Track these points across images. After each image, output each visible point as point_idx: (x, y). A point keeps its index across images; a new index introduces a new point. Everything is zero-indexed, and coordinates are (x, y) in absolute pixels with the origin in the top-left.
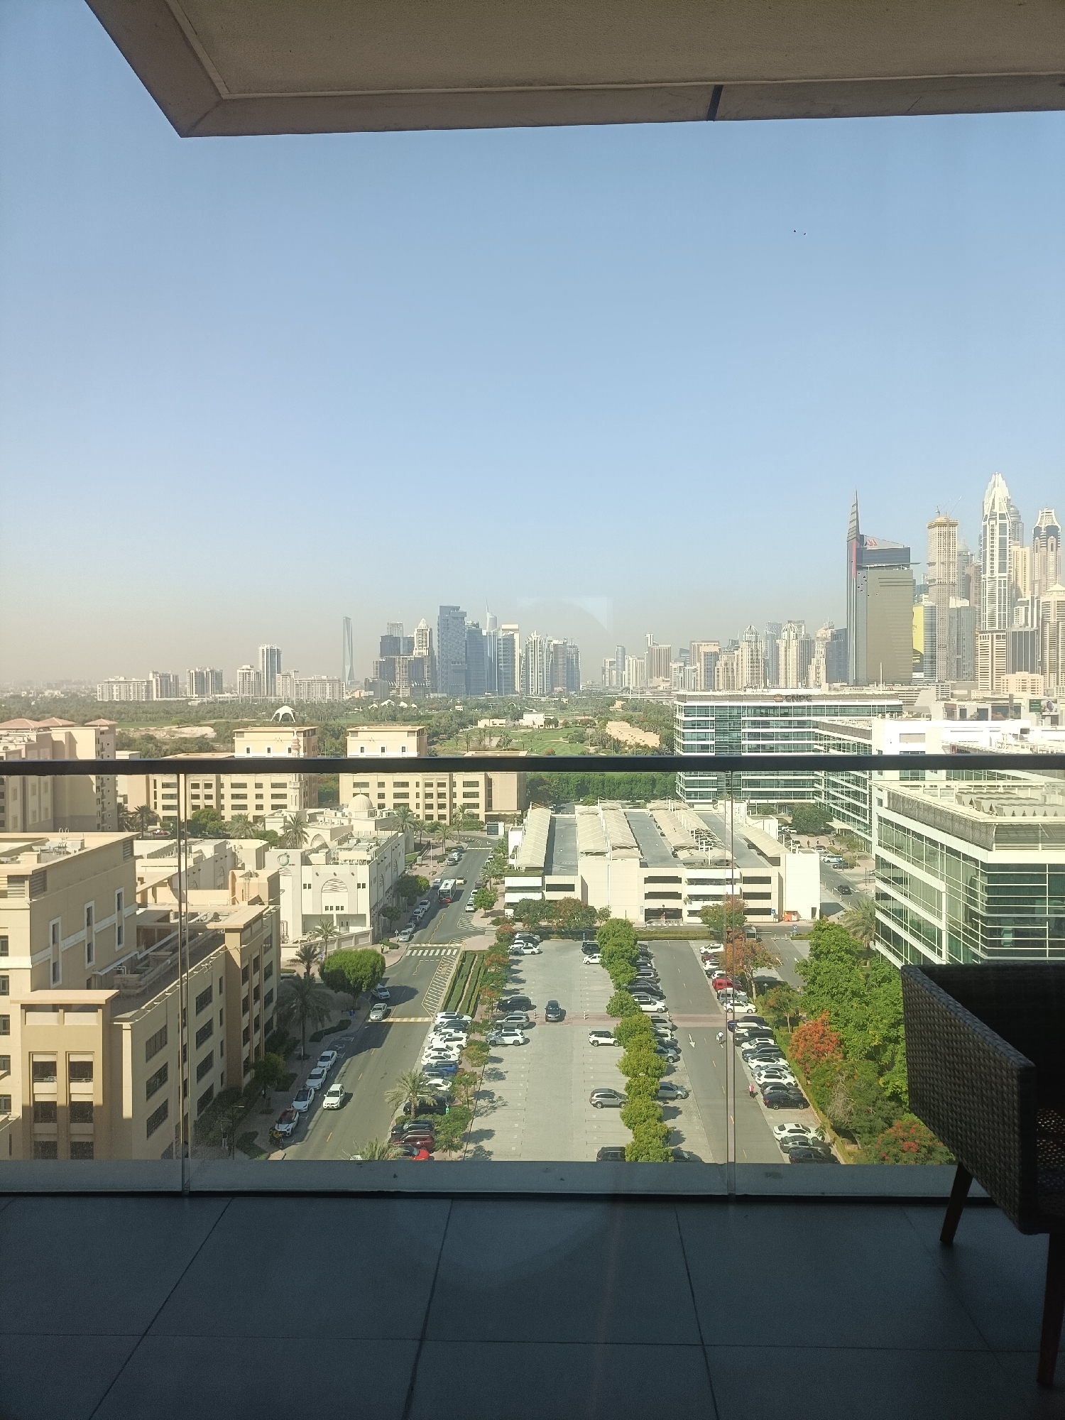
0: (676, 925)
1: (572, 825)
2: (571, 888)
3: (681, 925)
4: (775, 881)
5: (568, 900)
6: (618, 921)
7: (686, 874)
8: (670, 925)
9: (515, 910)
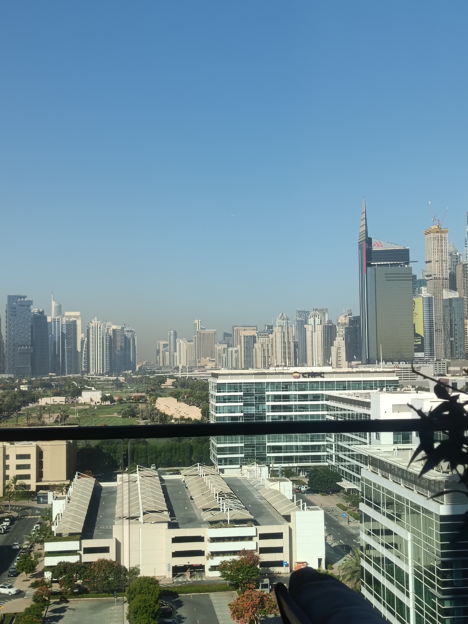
0: (199, 579)
1: (113, 492)
2: (106, 550)
3: (204, 579)
4: (286, 536)
5: (102, 562)
6: (146, 579)
7: (209, 533)
8: (194, 580)
9: (53, 572)
